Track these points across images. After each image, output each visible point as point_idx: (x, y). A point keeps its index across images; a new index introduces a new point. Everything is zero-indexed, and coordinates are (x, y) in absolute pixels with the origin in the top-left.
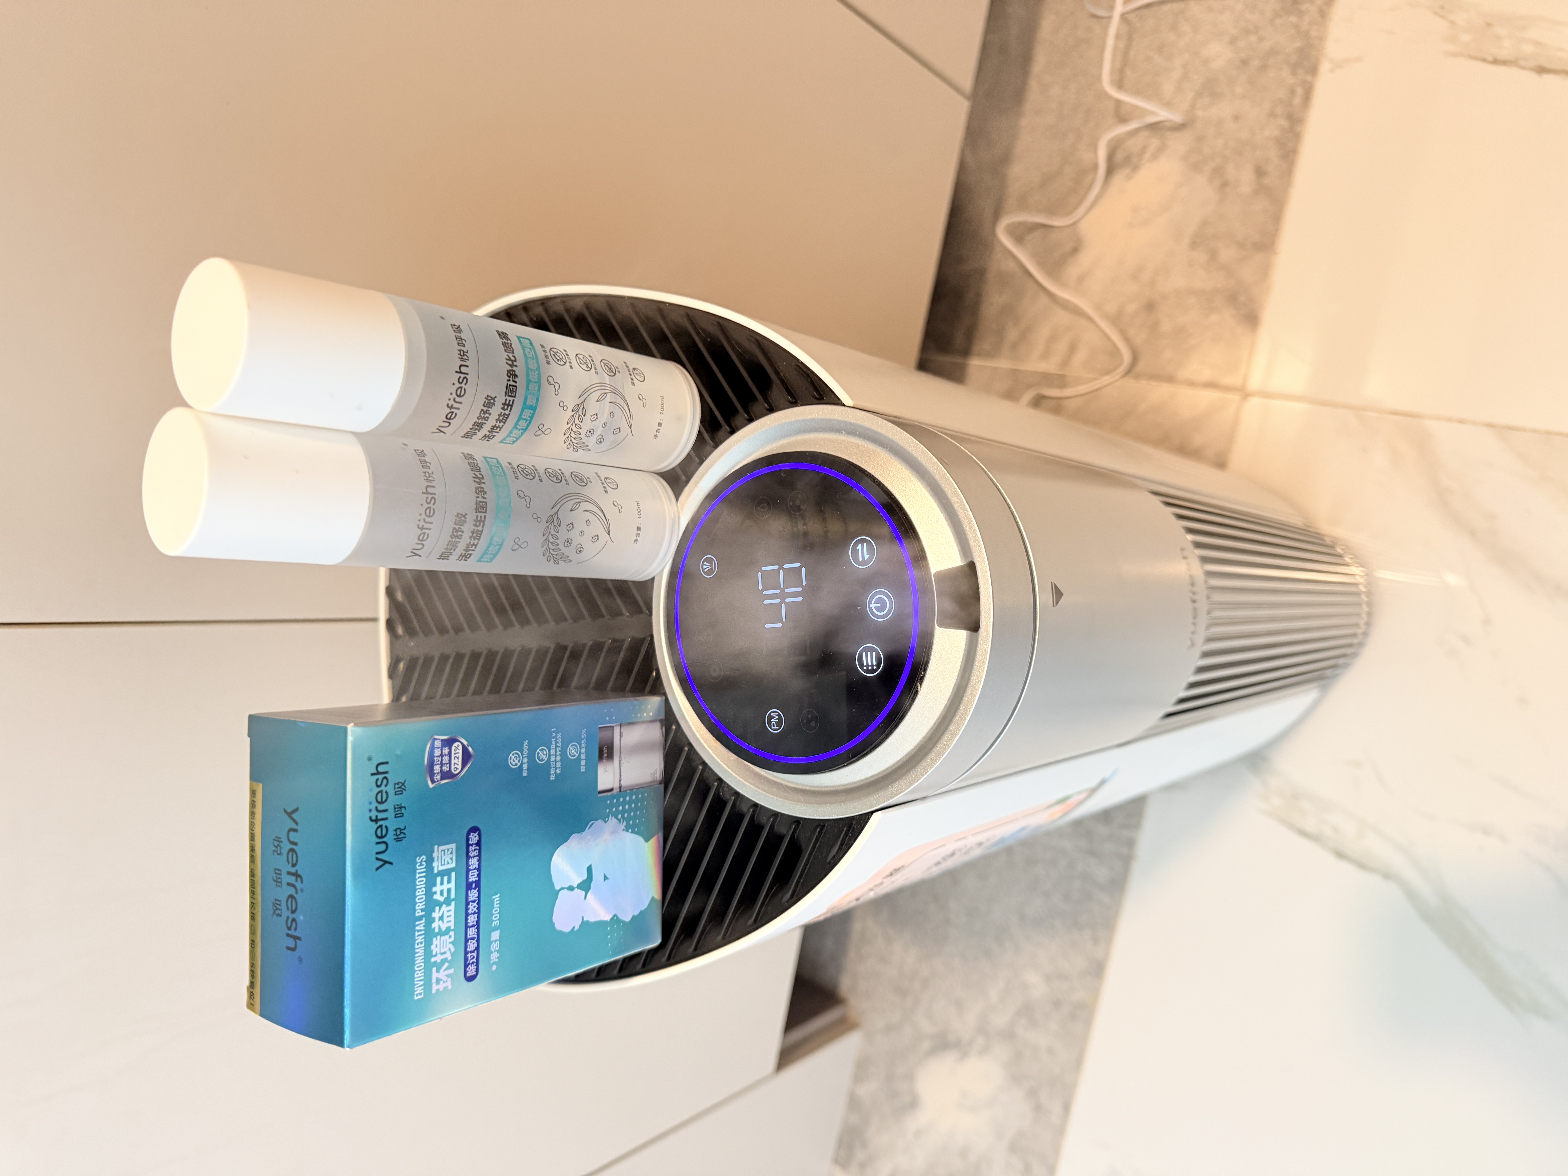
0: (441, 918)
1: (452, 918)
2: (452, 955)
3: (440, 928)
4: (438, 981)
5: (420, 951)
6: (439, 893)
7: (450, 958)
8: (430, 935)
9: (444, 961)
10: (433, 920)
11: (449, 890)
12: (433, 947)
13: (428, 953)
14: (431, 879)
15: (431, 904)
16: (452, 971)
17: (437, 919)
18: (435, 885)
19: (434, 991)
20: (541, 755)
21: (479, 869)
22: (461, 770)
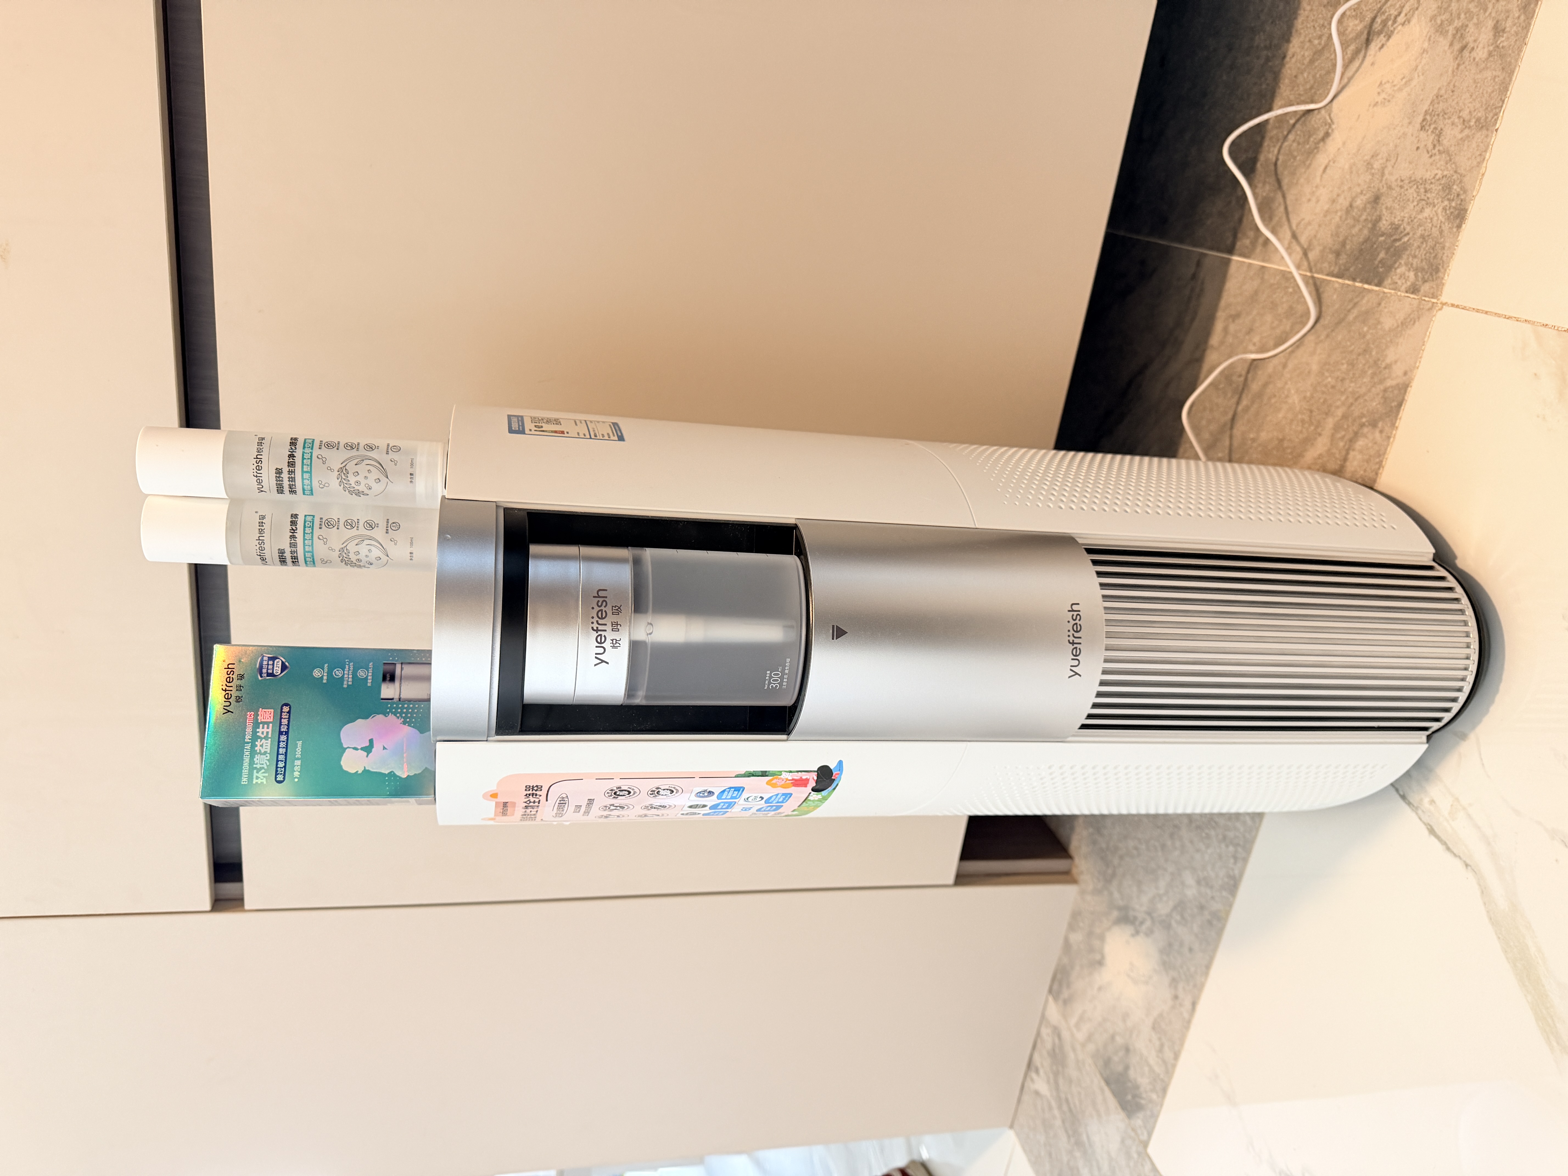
0: (262, 746)
1: (269, 747)
2: (268, 766)
3: (260, 751)
4: (257, 778)
5: (246, 760)
6: (261, 732)
7: (266, 768)
8: (253, 753)
9: (261, 768)
10: (256, 746)
11: (267, 733)
13: (252, 762)
14: (256, 725)
15: (255, 737)
16: (267, 775)
17: (259, 746)
18: (258, 728)
19: (254, 782)
20: (338, 673)
21: (288, 725)
22: (280, 674)
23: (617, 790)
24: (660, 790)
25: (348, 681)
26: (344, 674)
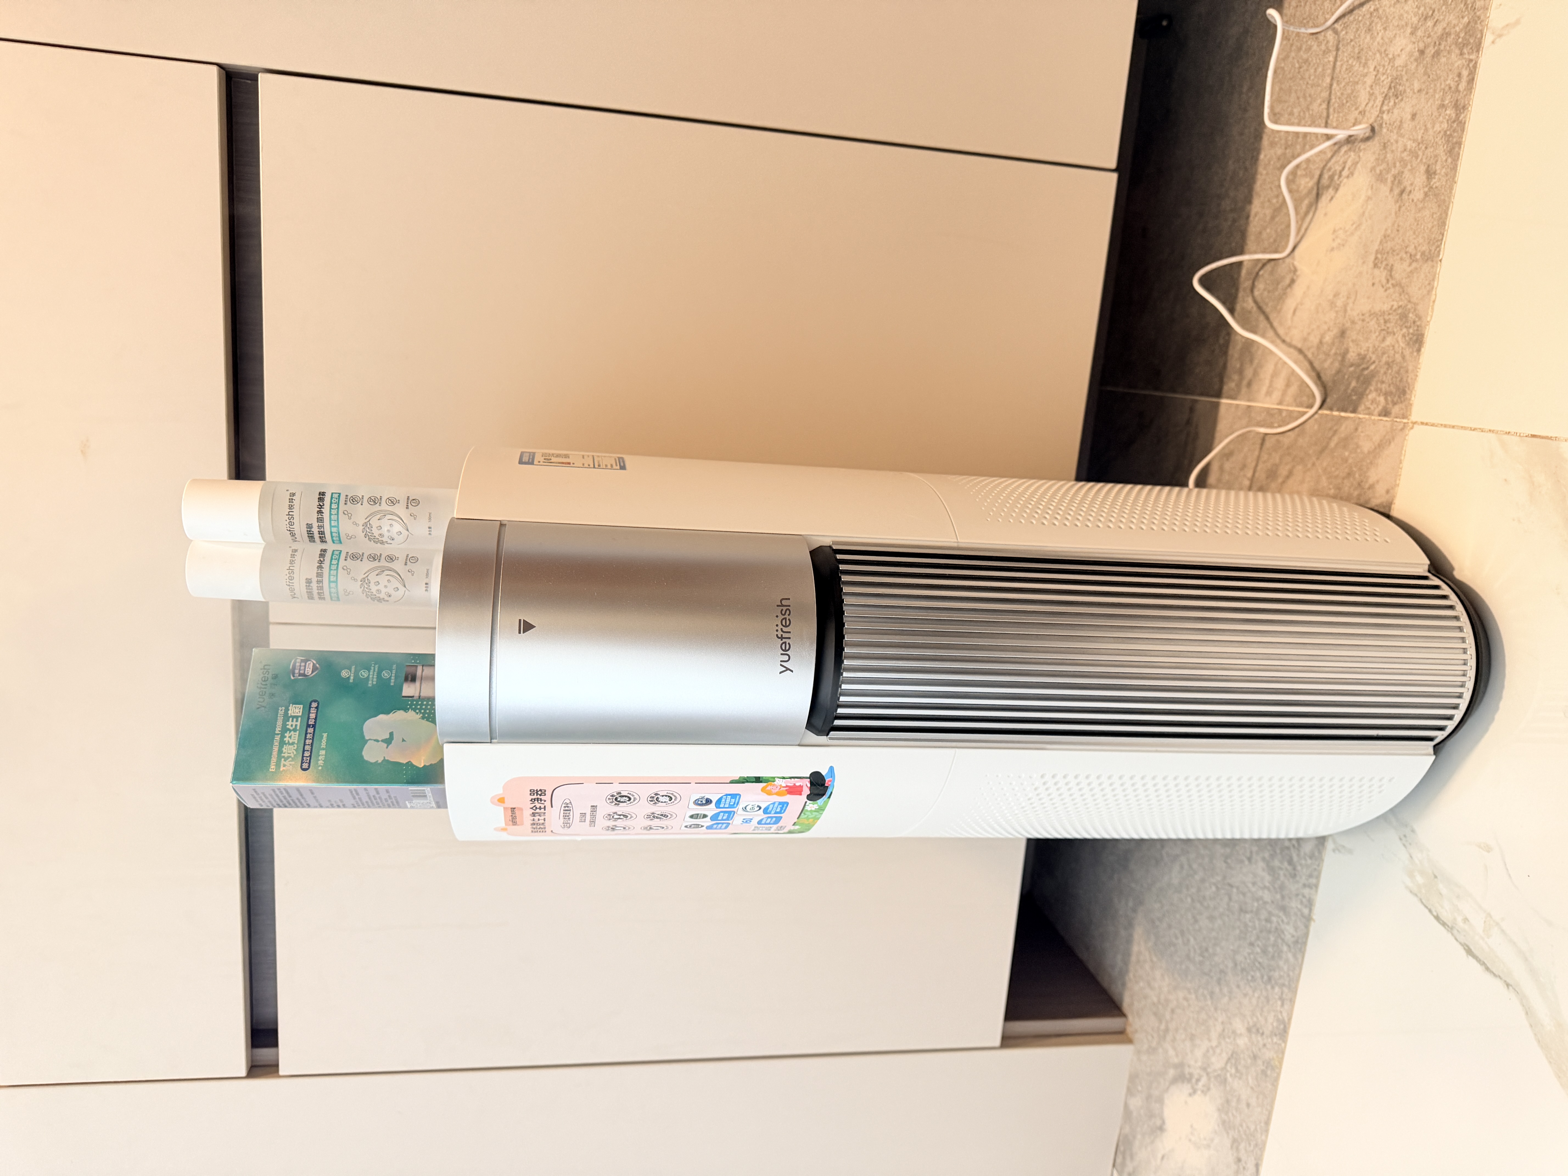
0: (290, 737)
1: (297, 738)
2: (295, 755)
3: (288, 741)
4: (284, 766)
5: (276, 749)
6: (290, 725)
7: (293, 756)
8: (282, 743)
9: (289, 757)
10: (285, 737)
11: (296, 725)
12: (284, 749)
13: (280, 751)
14: (286, 717)
15: (285, 729)
16: (293, 763)
17: (288, 737)
18: (289, 721)
19: (281, 769)
20: (364, 674)
21: (316, 719)
22: (312, 673)
23: (617, 796)
24: (658, 796)
25: (372, 682)
26: (369, 675)
